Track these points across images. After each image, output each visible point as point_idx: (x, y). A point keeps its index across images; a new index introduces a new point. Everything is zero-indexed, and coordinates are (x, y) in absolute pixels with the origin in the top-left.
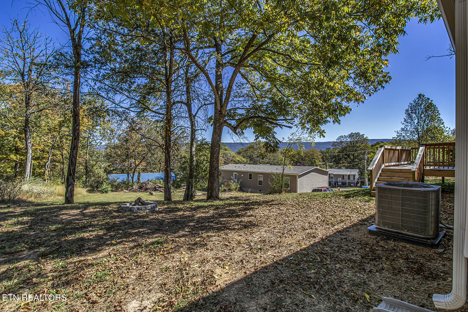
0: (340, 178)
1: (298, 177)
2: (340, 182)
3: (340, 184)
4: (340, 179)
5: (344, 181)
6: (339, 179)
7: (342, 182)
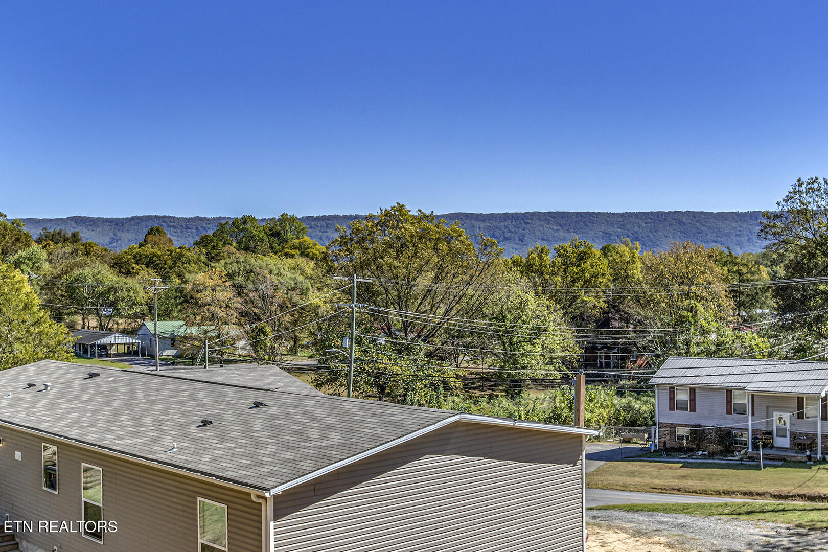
0: (783, 409)
1: (268, 509)
2: (781, 433)
3: (784, 442)
4: (786, 416)
5: (802, 428)
6: (776, 415)
7: (794, 436)
